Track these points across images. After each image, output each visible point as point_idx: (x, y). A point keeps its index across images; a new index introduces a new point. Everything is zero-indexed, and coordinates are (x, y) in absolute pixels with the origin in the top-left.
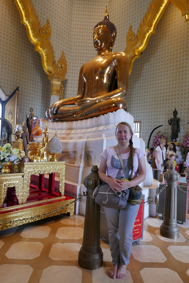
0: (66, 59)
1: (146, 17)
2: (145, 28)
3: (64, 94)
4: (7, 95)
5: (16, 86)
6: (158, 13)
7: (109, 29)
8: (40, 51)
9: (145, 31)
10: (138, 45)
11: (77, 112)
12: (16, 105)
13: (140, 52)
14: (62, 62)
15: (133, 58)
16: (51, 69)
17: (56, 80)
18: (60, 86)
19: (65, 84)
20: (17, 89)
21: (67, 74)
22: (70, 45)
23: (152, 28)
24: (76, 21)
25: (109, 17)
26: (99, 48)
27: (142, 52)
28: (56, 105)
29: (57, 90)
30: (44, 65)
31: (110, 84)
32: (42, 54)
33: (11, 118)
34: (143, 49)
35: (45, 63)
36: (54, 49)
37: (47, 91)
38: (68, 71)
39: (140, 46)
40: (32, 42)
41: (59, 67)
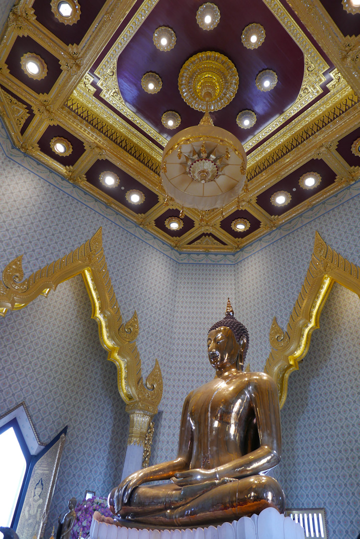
0: (162, 372)
1: (298, 304)
2: (300, 320)
3: (154, 441)
4: (42, 444)
5: (64, 425)
6: (318, 298)
7: (235, 332)
8: (117, 360)
9: (301, 326)
10: (292, 348)
11: (174, 503)
12: (55, 465)
13: (298, 360)
14: (153, 379)
15: (285, 370)
16: (133, 391)
17: (140, 414)
18: (146, 425)
19: (158, 420)
20: (65, 431)
21: (163, 401)
22: (170, 349)
23: (313, 320)
24: (181, 312)
25: (233, 313)
26: (218, 365)
27: (301, 359)
28: (130, 481)
29: (141, 433)
30: (121, 385)
31: (243, 436)
32: (120, 365)
33: (40, 496)
34: (302, 354)
35: (123, 381)
36: (141, 357)
37: (122, 434)
38: (164, 394)
39: (296, 350)
40: (105, 346)
41: (148, 388)
